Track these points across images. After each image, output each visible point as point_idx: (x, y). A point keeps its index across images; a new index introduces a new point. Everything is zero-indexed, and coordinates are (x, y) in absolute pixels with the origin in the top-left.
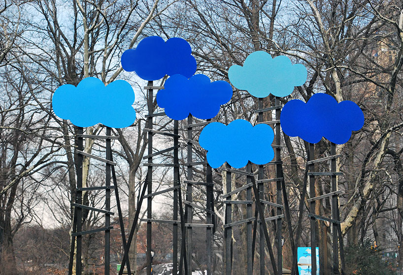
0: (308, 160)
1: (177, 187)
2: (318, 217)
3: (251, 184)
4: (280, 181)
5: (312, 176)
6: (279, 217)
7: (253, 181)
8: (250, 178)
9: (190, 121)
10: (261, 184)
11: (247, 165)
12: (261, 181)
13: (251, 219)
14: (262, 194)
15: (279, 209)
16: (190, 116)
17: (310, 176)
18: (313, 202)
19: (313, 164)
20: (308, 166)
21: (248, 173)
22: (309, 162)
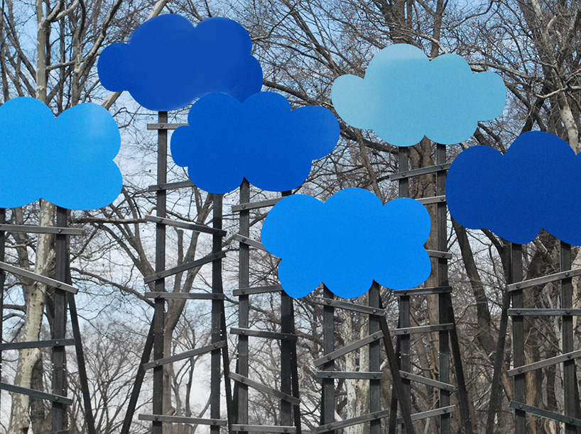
0: (509, 281)
1: (219, 344)
2: (531, 409)
3: (379, 334)
4: (446, 332)
5: (518, 318)
6: (445, 410)
7: (384, 326)
8: (378, 320)
9: (245, 196)
10: (405, 338)
11: (370, 290)
12: (405, 331)
13: (378, 415)
14: (407, 359)
15: (445, 392)
16: (245, 184)
17: (514, 318)
18: (521, 376)
19: (519, 292)
20: (508, 295)
21: (372, 310)
22: (512, 287)
